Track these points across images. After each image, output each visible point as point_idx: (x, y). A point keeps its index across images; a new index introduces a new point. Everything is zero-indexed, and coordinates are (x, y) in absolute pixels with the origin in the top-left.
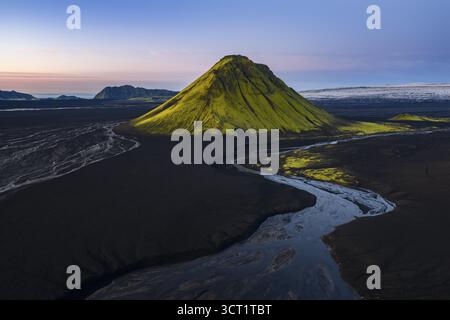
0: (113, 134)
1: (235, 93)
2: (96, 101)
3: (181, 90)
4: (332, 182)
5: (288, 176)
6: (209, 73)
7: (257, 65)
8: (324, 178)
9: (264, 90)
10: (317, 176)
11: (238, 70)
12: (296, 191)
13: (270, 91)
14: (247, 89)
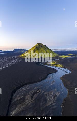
0: (17, 58)
1: (40, 50)
2: (13, 52)
3: (29, 50)
4: (60, 67)
5: (51, 66)
6: (35, 46)
7: (44, 45)
8: (58, 66)
9: (45, 50)
10: (57, 66)
11: (40, 46)
12: (53, 69)
13: (46, 50)
14: (42, 49)
